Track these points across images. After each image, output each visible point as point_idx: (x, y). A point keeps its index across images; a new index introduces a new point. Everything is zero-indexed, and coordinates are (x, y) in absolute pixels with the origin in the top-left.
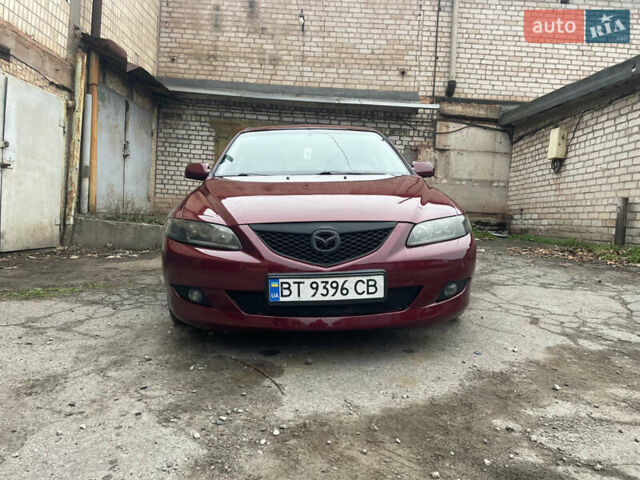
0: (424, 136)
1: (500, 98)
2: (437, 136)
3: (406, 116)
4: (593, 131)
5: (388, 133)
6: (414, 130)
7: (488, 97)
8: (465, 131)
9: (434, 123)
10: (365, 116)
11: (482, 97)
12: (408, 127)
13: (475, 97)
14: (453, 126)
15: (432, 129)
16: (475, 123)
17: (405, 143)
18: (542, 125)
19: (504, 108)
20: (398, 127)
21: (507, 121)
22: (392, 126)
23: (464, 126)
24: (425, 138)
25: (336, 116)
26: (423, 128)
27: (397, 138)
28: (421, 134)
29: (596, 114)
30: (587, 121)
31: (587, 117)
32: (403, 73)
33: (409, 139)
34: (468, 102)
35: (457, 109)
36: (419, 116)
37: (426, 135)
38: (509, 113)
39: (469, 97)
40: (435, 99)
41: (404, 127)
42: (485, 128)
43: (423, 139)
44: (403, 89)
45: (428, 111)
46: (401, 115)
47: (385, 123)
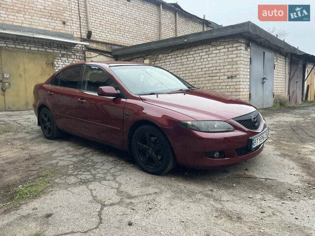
0: (79, 58)
1: (110, 42)
2: (87, 59)
3: (69, 47)
4: (165, 62)
5: (60, 56)
6: (74, 55)
7: (105, 41)
8: (98, 57)
9: (84, 53)
10: (46, 45)
11: (103, 41)
12: (71, 53)
13: (100, 40)
14: (93, 54)
15: (83, 55)
16: (102, 53)
17: (70, 62)
18: (136, 57)
19: (113, 47)
20: (65, 53)
21: (117, 53)
22: (62, 52)
23: (98, 54)
24: (80, 59)
25: (27, 44)
26: (78, 54)
27: (66, 59)
28: (78, 57)
29: (165, 55)
30: (161, 58)
31: (160, 56)
32: (64, 23)
33: (72, 60)
34: (97, 42)
35: (94, 46)
36: (75, 47)
37: (81, 58)
38: (116, 50)
39: (97, 40)
40: (83, 40)
41: (68, 53)
42: (106, 56)
43: (79, 60)
44: (65, 32)
45: (80, 46)
46: (66, 46)
47: (58, 50)
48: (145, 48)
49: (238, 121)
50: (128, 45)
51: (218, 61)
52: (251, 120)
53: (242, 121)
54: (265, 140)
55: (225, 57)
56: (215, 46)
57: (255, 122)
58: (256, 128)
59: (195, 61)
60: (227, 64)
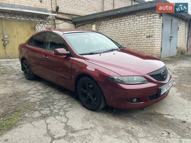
0: (51, 25)
1: (71, 13)
2: (56, 25)
3: (45, 17)
4: (106, 26)
5: (39, 23)
6: (48, 22)
7: (68, 13)
8: (63, 23)
9: (54, 21)
10: (30, 16)
11: (66, 12)
12: (46, 21)
13: (64, 12)
14: (60, 21)
15: (54, 22)
16: (65, 21)
17: (46, 27)
18: (87, 23)
19: (73, 16)
20: (43, 21)
21: (75, 21)
22: (40, 21)
23: (63, 22)
24: (52, 25)
25: (18, 16)
26: (51, 22)
27: (43, 25)
28: (50, 24)
29: (106, 22)
30: (103, 24)
31: (103, 22)
32: (41, 1)
33: (47, 25)
34: (63, 14)
35: (60, 16)
36: (49, 17)
37: (52, 24)
38: (75, 18)
39: (63, 12)
40: (53, 12)
41: (44, 21)
42: (69, 22)
43: (51, 26)
44: (42, 7)
45: (51, 16)
46: (43, 17)
47: (38, 19)
48: (93, 17)
49: (151, 76)
50: (83, 15)
51: (140, 26)
52: (161, 74)
53: (154, 75)
54: (170, 87)
55: (145, 23)
56: (139, 16)
57: (163, 76)
58: (164, 80)
59: (125, 26)
60: (146, 27)
